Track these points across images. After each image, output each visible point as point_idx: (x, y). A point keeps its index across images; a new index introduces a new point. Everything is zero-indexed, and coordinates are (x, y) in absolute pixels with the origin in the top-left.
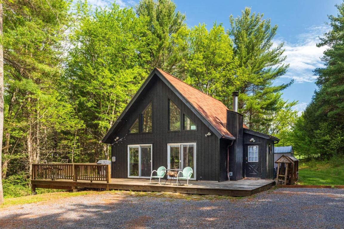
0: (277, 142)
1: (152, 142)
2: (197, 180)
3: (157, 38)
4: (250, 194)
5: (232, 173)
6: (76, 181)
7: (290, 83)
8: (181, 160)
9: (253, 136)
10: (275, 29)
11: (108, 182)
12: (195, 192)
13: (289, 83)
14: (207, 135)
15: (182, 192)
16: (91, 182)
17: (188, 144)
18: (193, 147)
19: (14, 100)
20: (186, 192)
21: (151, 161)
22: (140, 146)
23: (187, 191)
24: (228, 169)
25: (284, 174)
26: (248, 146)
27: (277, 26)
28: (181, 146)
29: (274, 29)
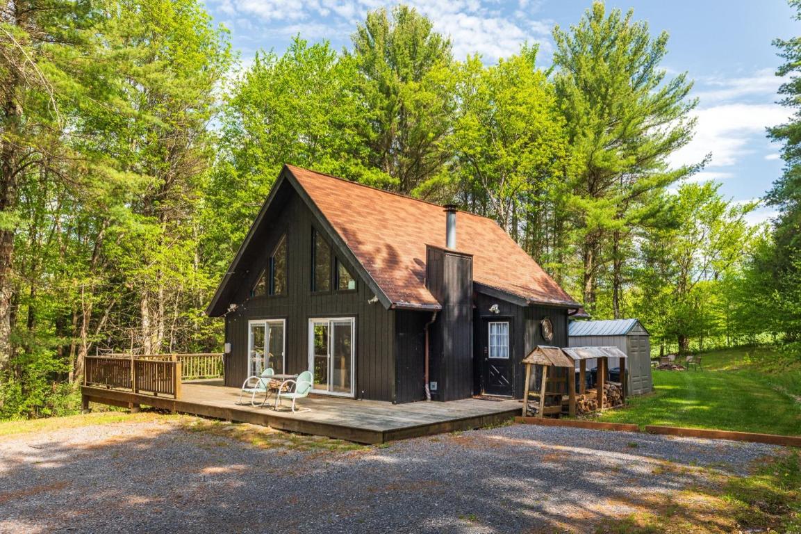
0: (574, 311)
1: (286, 315)
2: (356, 398)
3: (381, 93)
4: (381, 440)
5: (435, 384)
6: (137, 392)
7: (704, 161)
8: (330, 353)
9: (496, 301)
10: (661, 43)
11: (175, 398)
12: (296, 429)
13: (702, 161)
14: (372, 300)
15: (276, 427)
16: (156, 395)
17: (342, 320)
18: (350, 326)
19: (103, 235)
20: (281, 427)
21: (283, 354)
22: (268, 322)
23: (284, 424)
24: (427, 375)
25: (539, 392)
26: (489, 323)
27: (667, 33)
28: (330, 323)
29: (659, 43)
